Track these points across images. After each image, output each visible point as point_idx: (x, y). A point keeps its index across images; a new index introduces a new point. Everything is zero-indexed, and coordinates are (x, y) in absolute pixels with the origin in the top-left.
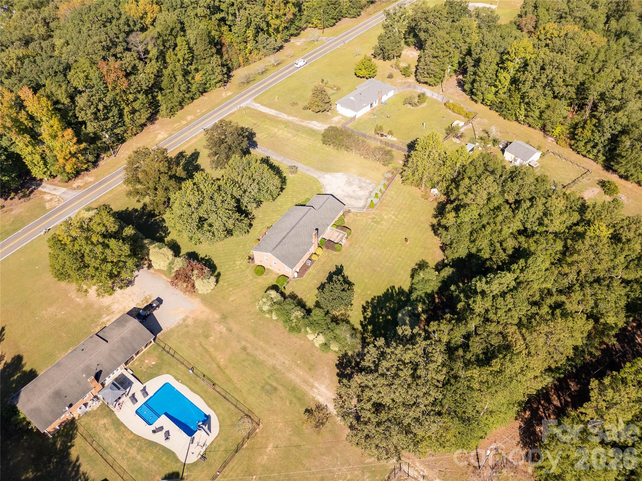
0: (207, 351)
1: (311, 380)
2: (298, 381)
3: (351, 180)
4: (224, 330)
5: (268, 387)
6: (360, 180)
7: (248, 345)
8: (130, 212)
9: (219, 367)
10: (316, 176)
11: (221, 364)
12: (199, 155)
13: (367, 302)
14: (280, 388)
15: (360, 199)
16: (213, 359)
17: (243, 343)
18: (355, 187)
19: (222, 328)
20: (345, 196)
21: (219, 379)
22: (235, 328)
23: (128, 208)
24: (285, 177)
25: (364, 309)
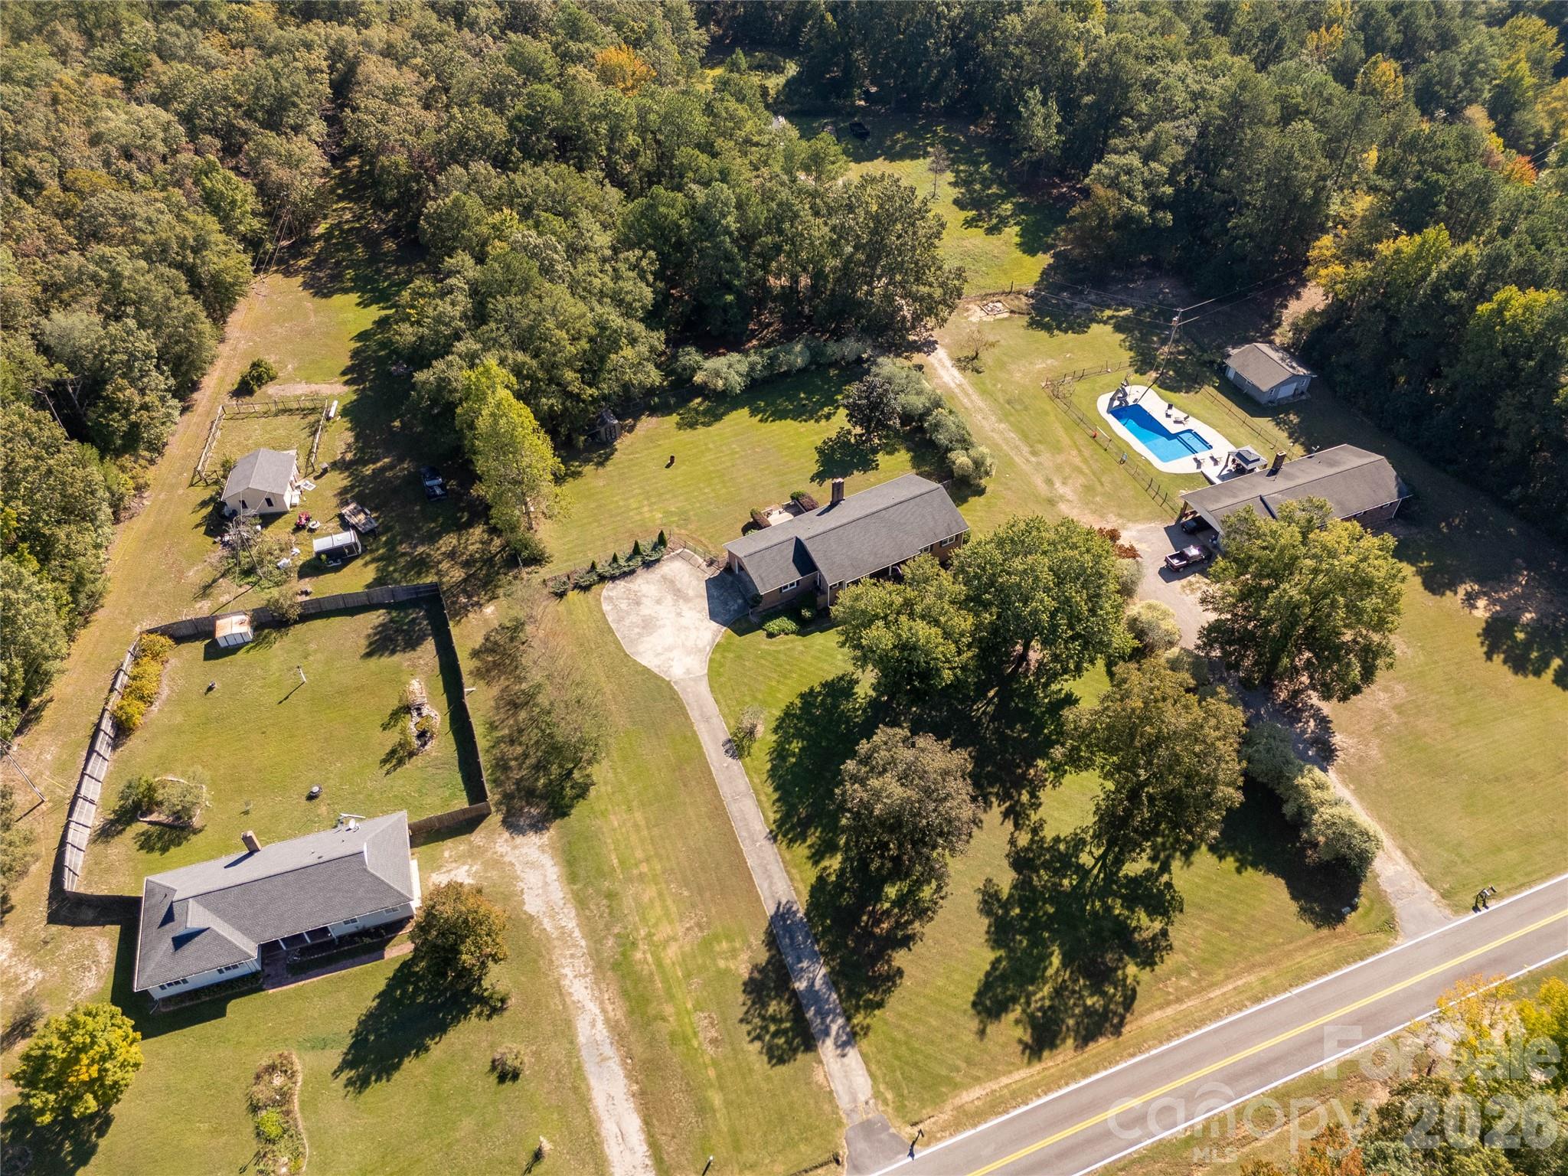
0: (1094, 474)
1: (957, 390)
2: (975, 397)
3: (637, 630)
4: (1058, 485)
5: (1018, 407)
6: (620, 620)
7: (1028, 456)
8: (1232, 850)
9: (1080, 451)
10: (704, 688)
11: (1074, 452)
12: (979, 994)
13: (817, 421)
14: (1001, 400)
15: (664, 578)
16: (1085, 461)
17: (1033, 459)
18: (647, 609)
19: (1060, 489)
20: (687, 599)
21: (1082, 439)
22: (1039, 481)
23: (1239, 871)
24: (775, 731)
25: (828, 417)
